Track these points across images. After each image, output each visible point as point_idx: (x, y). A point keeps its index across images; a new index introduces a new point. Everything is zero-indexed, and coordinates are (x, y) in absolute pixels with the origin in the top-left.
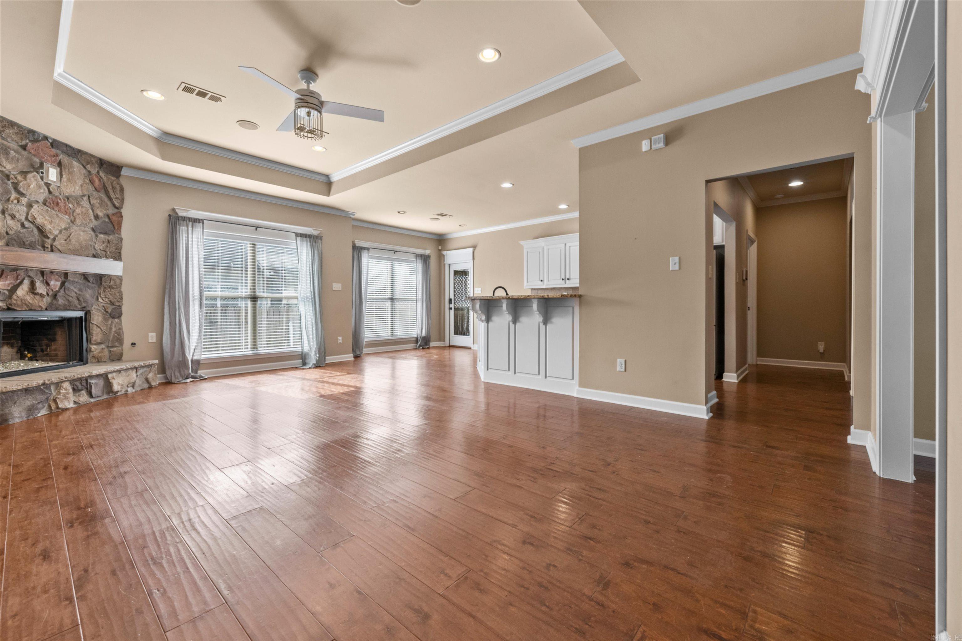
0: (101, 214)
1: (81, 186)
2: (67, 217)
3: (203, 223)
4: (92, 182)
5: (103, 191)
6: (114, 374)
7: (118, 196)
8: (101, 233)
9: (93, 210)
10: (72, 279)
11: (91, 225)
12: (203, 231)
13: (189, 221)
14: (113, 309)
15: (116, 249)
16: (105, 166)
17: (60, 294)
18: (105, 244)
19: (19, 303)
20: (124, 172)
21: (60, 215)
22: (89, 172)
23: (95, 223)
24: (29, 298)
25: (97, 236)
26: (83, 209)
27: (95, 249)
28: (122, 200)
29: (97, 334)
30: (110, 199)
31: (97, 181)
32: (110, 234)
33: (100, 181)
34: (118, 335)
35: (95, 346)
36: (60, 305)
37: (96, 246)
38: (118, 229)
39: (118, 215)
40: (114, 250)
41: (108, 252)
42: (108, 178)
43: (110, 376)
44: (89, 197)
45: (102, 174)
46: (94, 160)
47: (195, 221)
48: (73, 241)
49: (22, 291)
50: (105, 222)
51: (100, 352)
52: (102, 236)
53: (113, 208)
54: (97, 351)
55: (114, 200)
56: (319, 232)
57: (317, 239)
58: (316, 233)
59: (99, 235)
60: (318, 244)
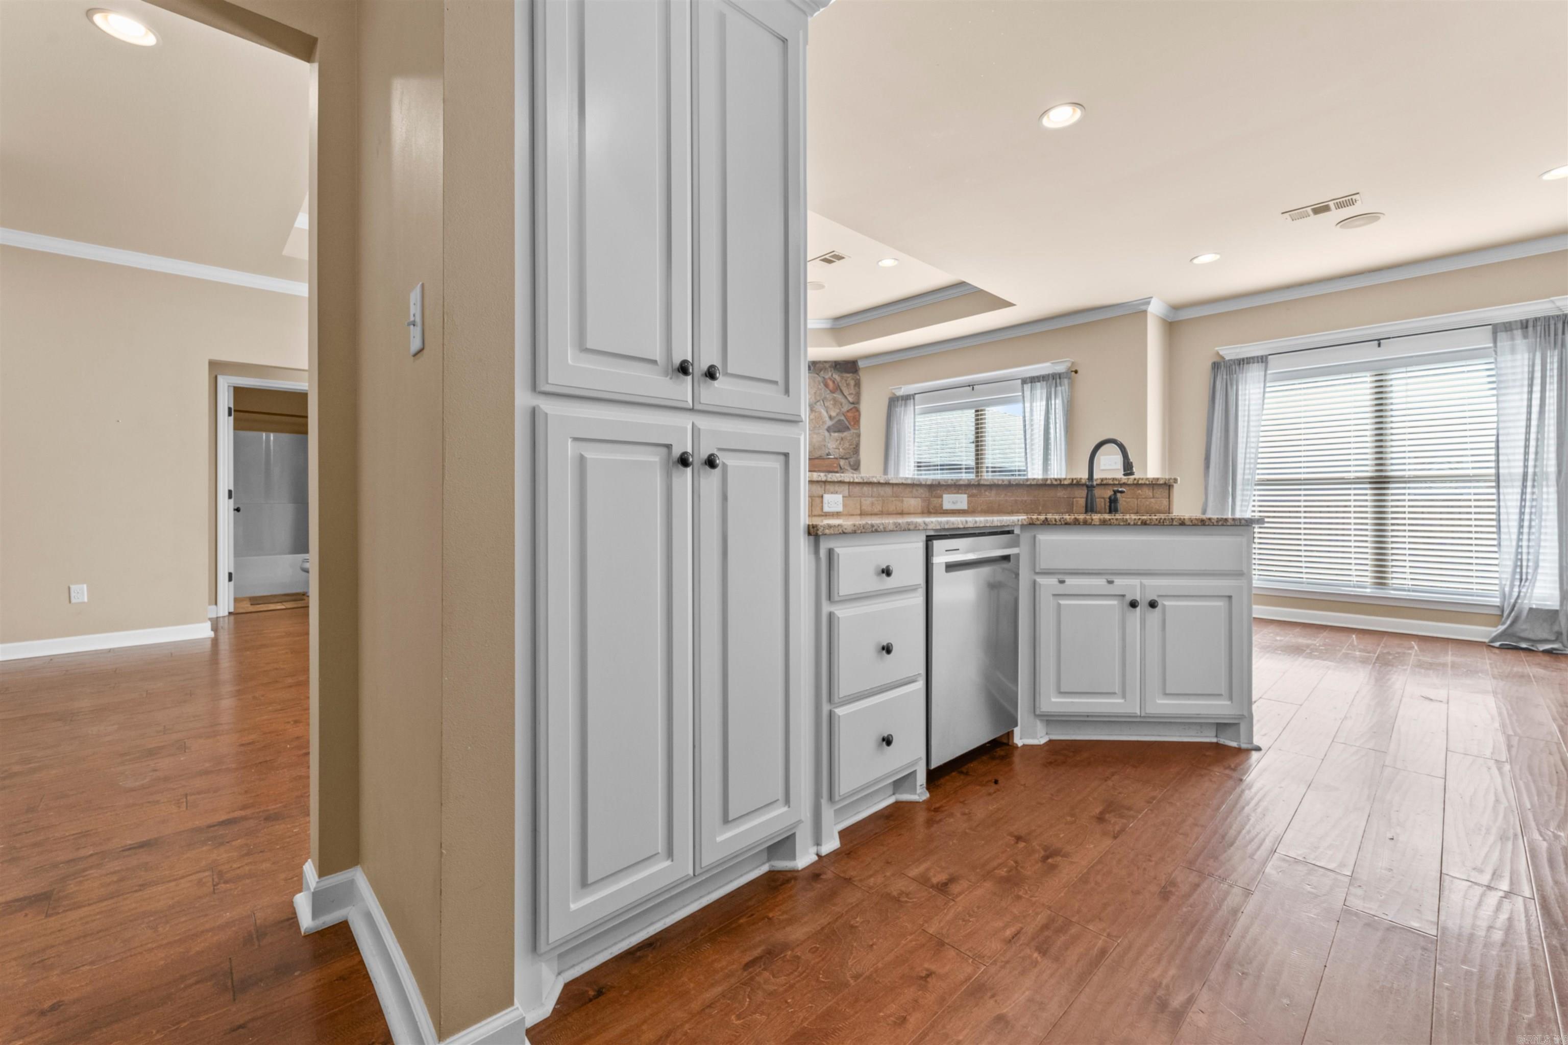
0: (833, 414)
1: (815, 393)
3: (914, 399)
4: (826, 385)
5: (839, 391)
7: (853, 391)
8: (835, 432)
9: (827, 412)
11: (826, 427)
12: (914, 409)
13: (902, 400)
15: (850, 445)
16: (838, 366)
18: (838, 442)
20: (861, 364)
22: (824, 378)
23: (829, 423)
25: (830, 435)
26: (816, 414)
27: (829, 449)
28: (858, 395)
30: (846, 397)
31: (830, 383)
32: (844, 431)
33: (834, 382)
37: (829, 445)
38: (855, 424)
39: (854, 410)
40: (848, 446)
41: (841, 450)
42: (842, 378)
44: (823, 401)
45: (837, 377)
46: (827, 365)
47: (907, 398)
50: (840, 420)
52: (836, 434)
53: (850, 405)
55: (848, 397)
56: (1069, 364)
57: (1060, 378)
58: (1061, 368)
59: (832, 434)
60: (1063, 388)
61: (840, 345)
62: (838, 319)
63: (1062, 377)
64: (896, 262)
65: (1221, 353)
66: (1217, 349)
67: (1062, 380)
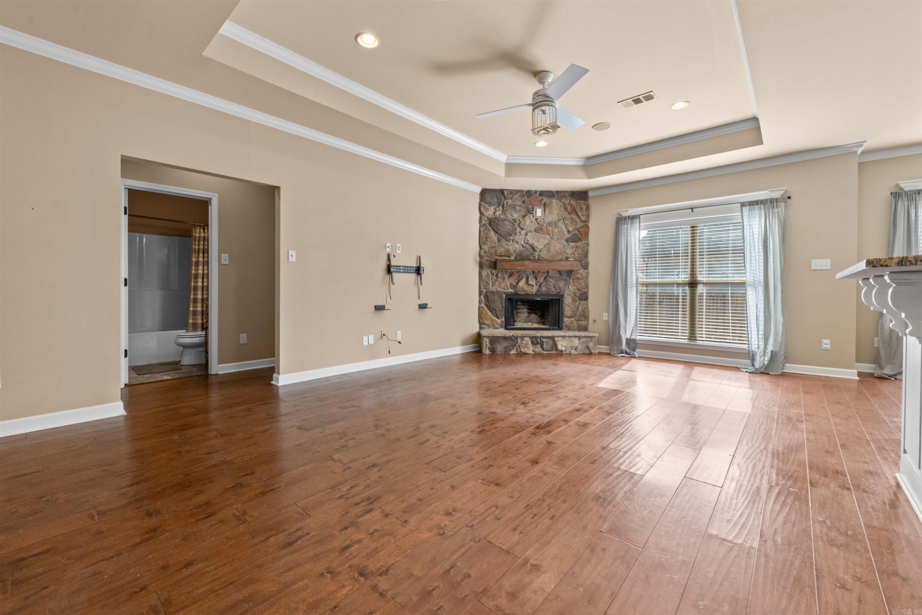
0: (571, 229)
1: (558, 214)
2: (548, 236)
3: (639, 218)
4: (566, 209)
5: (574, 213)
6: (560, 338)
7: (584, 213)
8: (571, 242)
9: (566, 228)
10: (551, 275)
11: (565, 238)
12: (640, 225)
13: (629, 219)
14: (581, 294)
15: (583, 251)
16: (574, 195)
17: (543, 284)
18: (574, 249)
19: (520, 290)
20: (590, 194)
21: (544, 236)
22: (564, 203)
23: (568, 236)
24: (525, 287)
25: (569, 244)
26: (559, 229)
27: (567, 254)
28: (588, 216)
29: (567, 311)
30: (579, 217)
31: (569, 207)
32: (578, 242)
33: (571, 206)
34: (584, 313)
35: (567, 319)
36: (543, 291)
37: (568, 251)
38: (585, 237)
39: (585, 226)
40: (581, 252)
41: (576, 255)
42: (577, 203)
43: (556, 339)
44: (563, 220)
45: (573, 202)
46: (567, 194)
47: (633, 218)
48: (552, 251)
49: (522, 284)
50: (575, 234)
51: (569, 323)
52: (572, 244)
53: (582, 223)
54: (569, 322)
55: (581, 217)
56: (783, 192)
57: (777, 202)
58: (776, 195)
59: (570, 243)
60: (779, 209)
61: (589, 177)
62: (589, 158)
63: (778, 201)
64: (687, 104)
65: (902, 185)
66: (898, 182)
67: (778, 203)
